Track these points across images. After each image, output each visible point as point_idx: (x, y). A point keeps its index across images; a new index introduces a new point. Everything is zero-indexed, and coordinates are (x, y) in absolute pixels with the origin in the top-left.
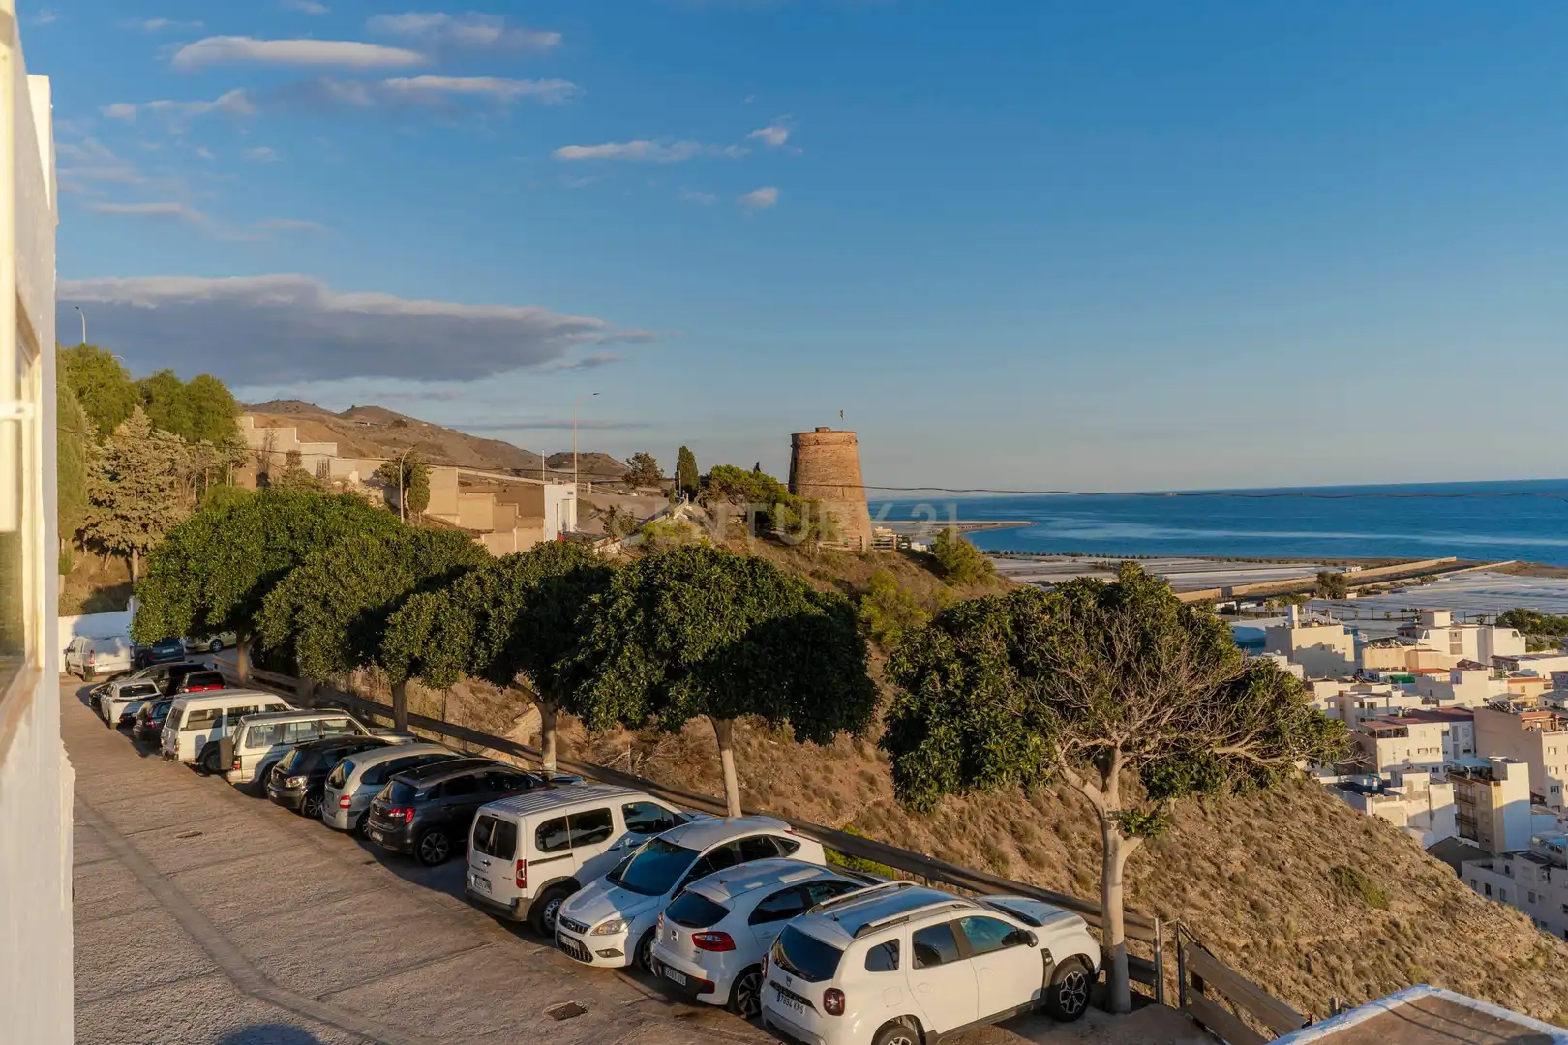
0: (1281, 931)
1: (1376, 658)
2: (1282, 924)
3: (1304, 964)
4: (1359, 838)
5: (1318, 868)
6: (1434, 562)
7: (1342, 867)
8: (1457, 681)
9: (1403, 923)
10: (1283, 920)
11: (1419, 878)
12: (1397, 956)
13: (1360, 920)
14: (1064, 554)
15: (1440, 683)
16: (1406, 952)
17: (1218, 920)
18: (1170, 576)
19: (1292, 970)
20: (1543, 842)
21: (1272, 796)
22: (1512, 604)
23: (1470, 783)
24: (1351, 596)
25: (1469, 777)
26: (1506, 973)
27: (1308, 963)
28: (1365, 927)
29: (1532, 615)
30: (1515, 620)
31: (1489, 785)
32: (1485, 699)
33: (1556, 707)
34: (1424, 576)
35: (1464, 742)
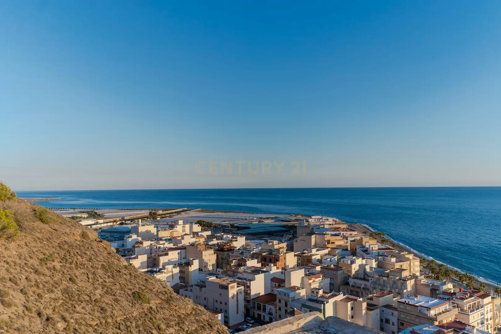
0: (111, 316)
1: (162, 234)
2: (112, 314)
3: (118, 327)
4: (143, 282)
5: (128, 293)
6: (181, 210)
7: (136, 292)
8: (183, 239)
9: (154, 307)
10: (112, 312)
11: (161, 292)
12: (151, 318)
13: (140, 308)
14: (71, 208)
15: (179, 239)
16: (154, 317)
17: (87, 317)
18: (105, 214)
19: (113, 330)
20: (201, 281)
21: (115, 271)
22: (198, 219)
23: (183, 267)
24: (158, 219)
25: (184, 265)
26: (184, 318)
27: (119, 326)
28: (141, 310)
29: (204, 222)
30: (200, 223)
31: (188, 267)
32: (189, 243)
33: (207, 244)
34: (178, 213)
35: (183, 255)
